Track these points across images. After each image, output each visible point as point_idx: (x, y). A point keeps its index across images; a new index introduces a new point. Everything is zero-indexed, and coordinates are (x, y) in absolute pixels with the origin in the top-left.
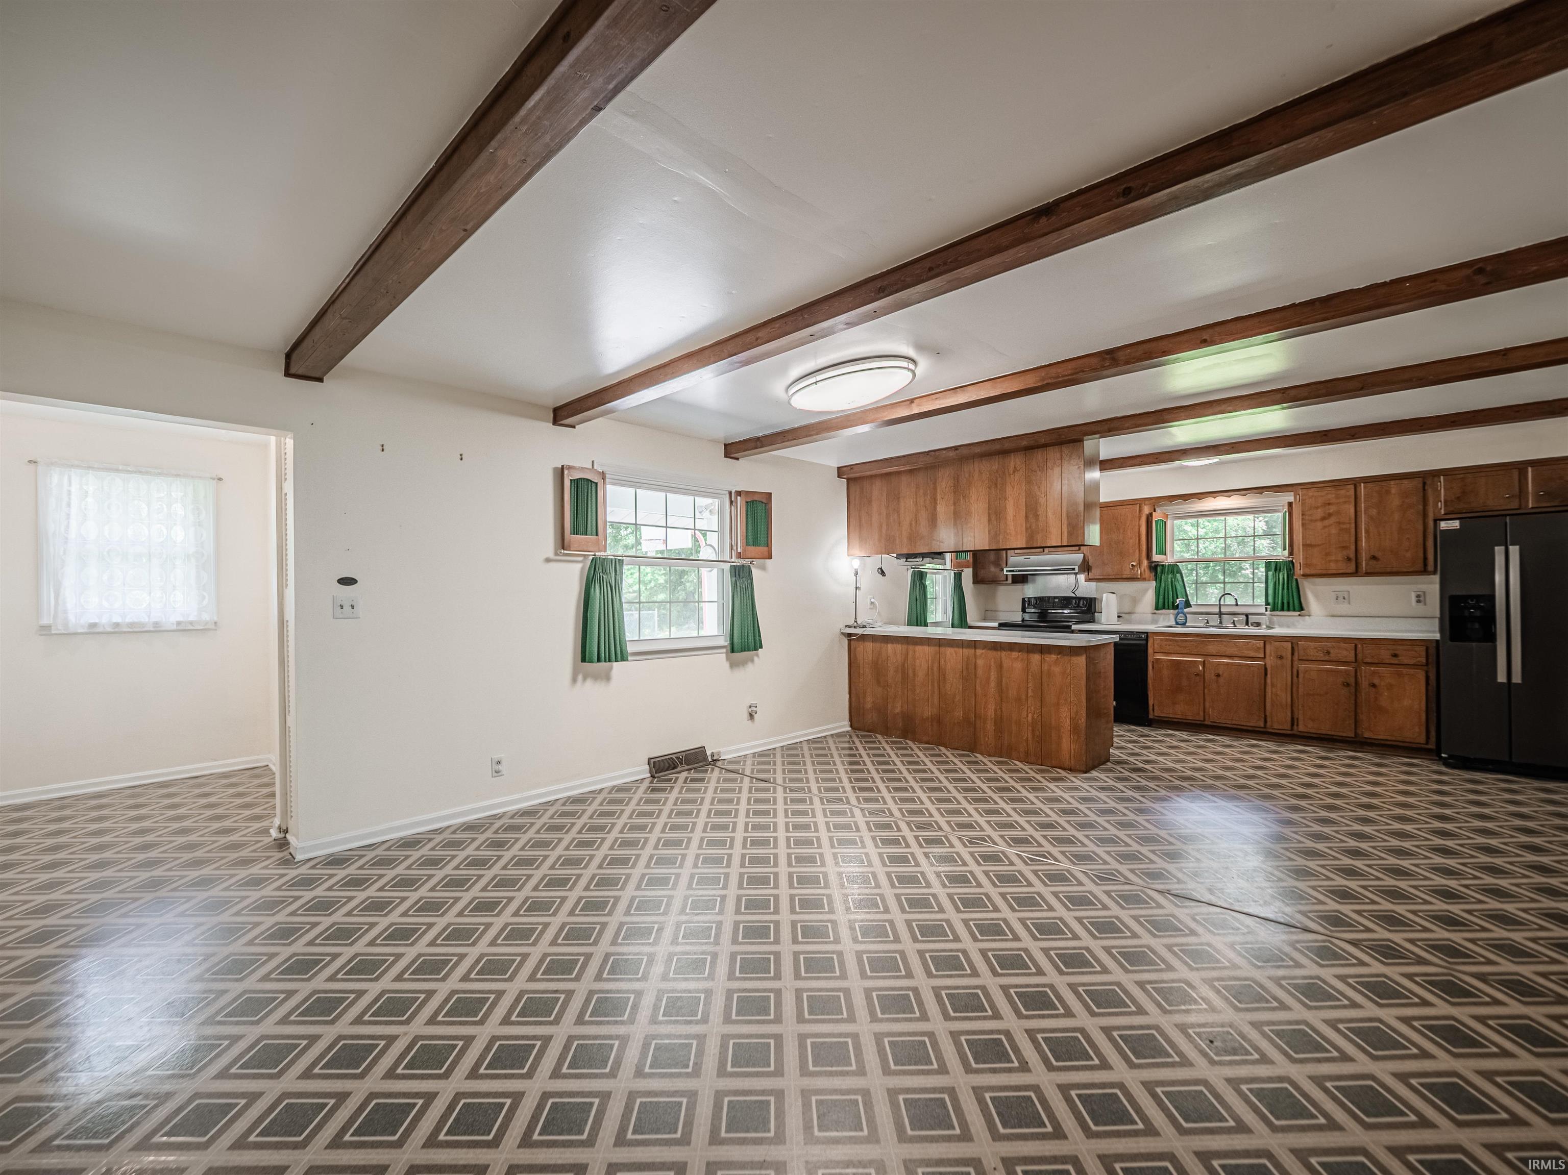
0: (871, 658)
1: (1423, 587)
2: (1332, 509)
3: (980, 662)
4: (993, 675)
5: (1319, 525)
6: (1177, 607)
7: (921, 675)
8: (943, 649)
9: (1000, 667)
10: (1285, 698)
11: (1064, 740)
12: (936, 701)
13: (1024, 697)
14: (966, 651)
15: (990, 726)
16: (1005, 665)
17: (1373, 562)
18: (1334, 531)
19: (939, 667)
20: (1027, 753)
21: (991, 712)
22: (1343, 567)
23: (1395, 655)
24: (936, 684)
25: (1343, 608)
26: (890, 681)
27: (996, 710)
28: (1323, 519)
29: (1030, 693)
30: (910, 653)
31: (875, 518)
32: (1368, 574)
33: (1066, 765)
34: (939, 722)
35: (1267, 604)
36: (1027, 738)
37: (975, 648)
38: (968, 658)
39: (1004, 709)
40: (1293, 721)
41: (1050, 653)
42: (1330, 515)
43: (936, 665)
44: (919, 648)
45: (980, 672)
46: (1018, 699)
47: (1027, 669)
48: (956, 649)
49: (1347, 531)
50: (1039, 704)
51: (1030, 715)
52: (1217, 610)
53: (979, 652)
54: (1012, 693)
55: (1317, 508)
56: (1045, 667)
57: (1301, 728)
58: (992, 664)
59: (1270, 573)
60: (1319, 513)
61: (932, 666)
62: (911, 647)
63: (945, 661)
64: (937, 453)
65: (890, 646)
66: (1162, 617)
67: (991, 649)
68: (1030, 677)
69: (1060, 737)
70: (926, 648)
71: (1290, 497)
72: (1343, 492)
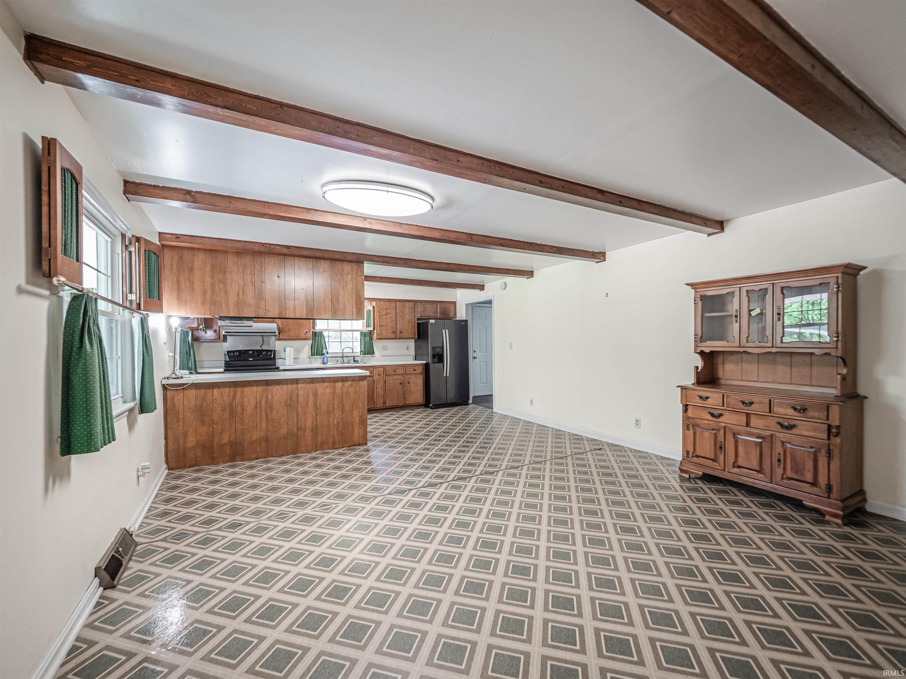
0: (193, 403)
1: (408, 344)
2: (389, 311)
3: (301, 392)
4: (311, 400)
5: (384, 317)
6: (323, 354)
7: (249, 410)
8: (270, 388)
9: (316, 394)
10: (381, 392)
11: (356, 429)
12: (264, 426)
13: (331, 409)
14: (289, 386)
15: (308, 433)
16: (319, 392)
17: (401, 334)
18: (389, 320)
19: (267, 401)
20: (334, 443)
21: (309, 424)
22: (392, 336)
23: (415, 370)
24: (264, 414)
25: (385, 353)
26: (216, 419)
27: (312, 422)
28: (386, 315)
29: (336, 407)
30: (238, 395)
31: (197, 285)
32: (400, 338)
33: (357, 444)
34: (267, 440)
35: (361, 352)
36: (334, 435)
37: (297, 383)
38: (292, 391)
39: (318, 420)
40: (384, 403)
41: (347, 381)
42: (388, 313)
43: (264, 400)
44: (247, 390)
45: (301, 399)
46: (328, 412)
47: (334, 393)
48: (281, 386)
49: (393, 320)
50: (341, 412)
51: (335, 420)
52: (341, 355)
53: (300, 386)
54: (324, 409)
55: (384, 310)
56: (345, 390)
57: (387, 405)
58: (310, 392)
59: (362, 337)
60: (384, 312)
61: (260, 401)
62: (239, 390)
63: (272, 396)
64: (272, 247)
65: (215, 391)
66: (314, 360)
67: (309, 383)
68: (335, 397)
69: (353, 428)
70: (254, 388)
71: (374, 304)
72: (392, 304)
